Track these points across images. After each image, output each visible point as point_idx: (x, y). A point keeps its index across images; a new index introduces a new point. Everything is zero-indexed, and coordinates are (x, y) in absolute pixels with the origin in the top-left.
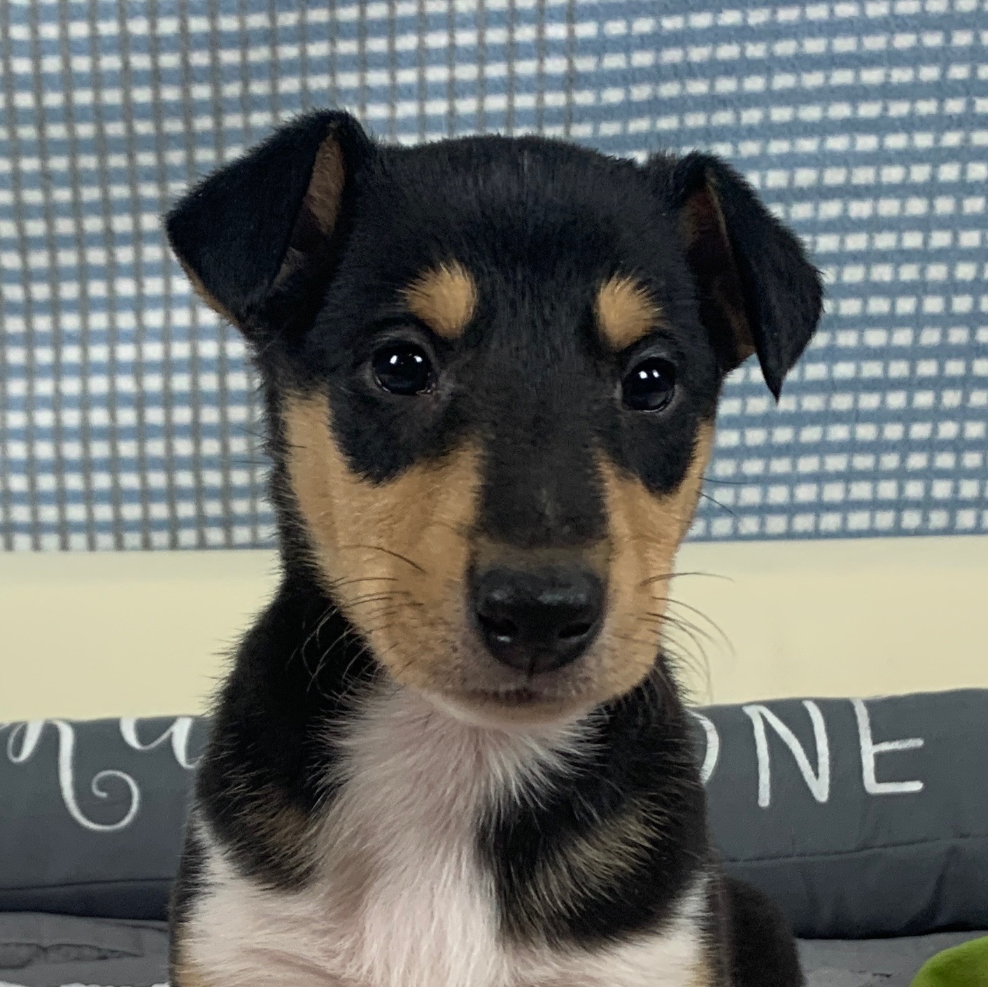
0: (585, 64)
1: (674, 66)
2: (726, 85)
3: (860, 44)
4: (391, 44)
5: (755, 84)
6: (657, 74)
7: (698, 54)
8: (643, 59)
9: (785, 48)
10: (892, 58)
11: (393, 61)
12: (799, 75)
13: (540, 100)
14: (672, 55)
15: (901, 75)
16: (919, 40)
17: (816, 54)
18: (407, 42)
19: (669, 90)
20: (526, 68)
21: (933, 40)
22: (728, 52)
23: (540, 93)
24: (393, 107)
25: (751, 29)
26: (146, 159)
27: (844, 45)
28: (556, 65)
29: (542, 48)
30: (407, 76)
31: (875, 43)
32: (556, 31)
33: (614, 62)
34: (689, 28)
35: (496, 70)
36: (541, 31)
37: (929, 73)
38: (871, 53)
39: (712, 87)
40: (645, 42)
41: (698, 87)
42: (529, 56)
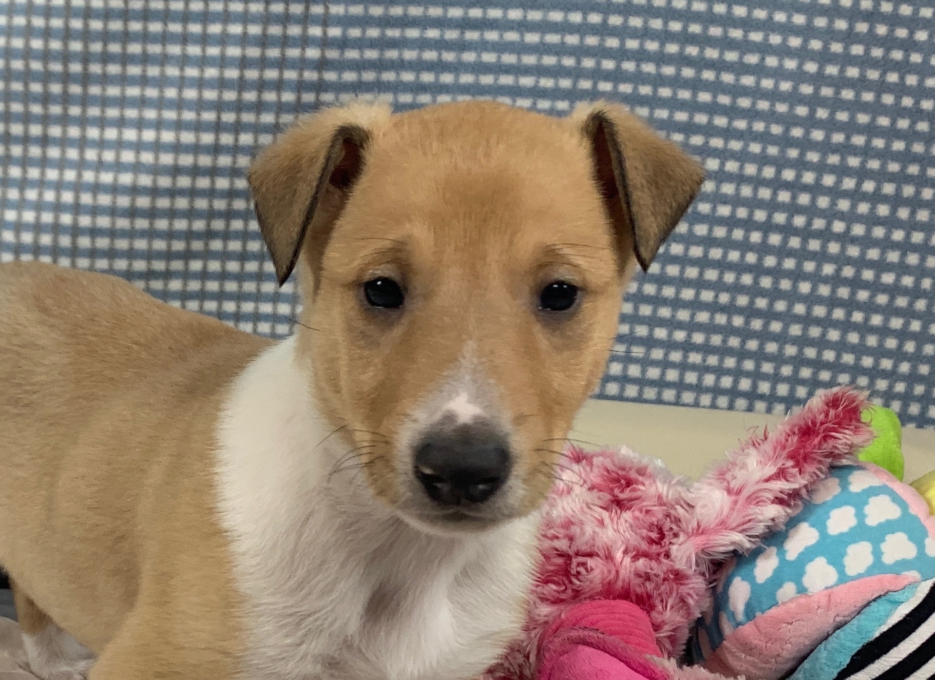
0: (333, 54)
1: (392, 61)
2: (427, 77)
3: (519, 60)
4: (205, 29)
5: (447, 78)
6: (380, 65)
7: (410, 55)
8: (371, 54)
9: (469, 57)
10: (540, 71)
11: (204, 40)
12: (477, 76)
13: (301, 75)
14: (392, 54)
15: (547, 83)
16: (559, 61)
17: (489, 63)
18: (215, 29)
19: (389, 76)
20: (293, 53)
21: (569, 62)
22: (430, 55)
23: (301, 70)
24: (202, 71)
25: (446, 42)
26: (36, 88)
27: (509, 59)
28: (313, 53)
29: (305, 41)
30: (213, 51)
31: (530, 60)
32: (315, 31)
33: (352, 54)
34: (404, 37)
35: (273, 53)
36: (305, 30)
37: (566, 83)
38: (525, 66)
39: (418, 77)
40: (373, 44)
41: (408, 77)
42: (294, 45)
